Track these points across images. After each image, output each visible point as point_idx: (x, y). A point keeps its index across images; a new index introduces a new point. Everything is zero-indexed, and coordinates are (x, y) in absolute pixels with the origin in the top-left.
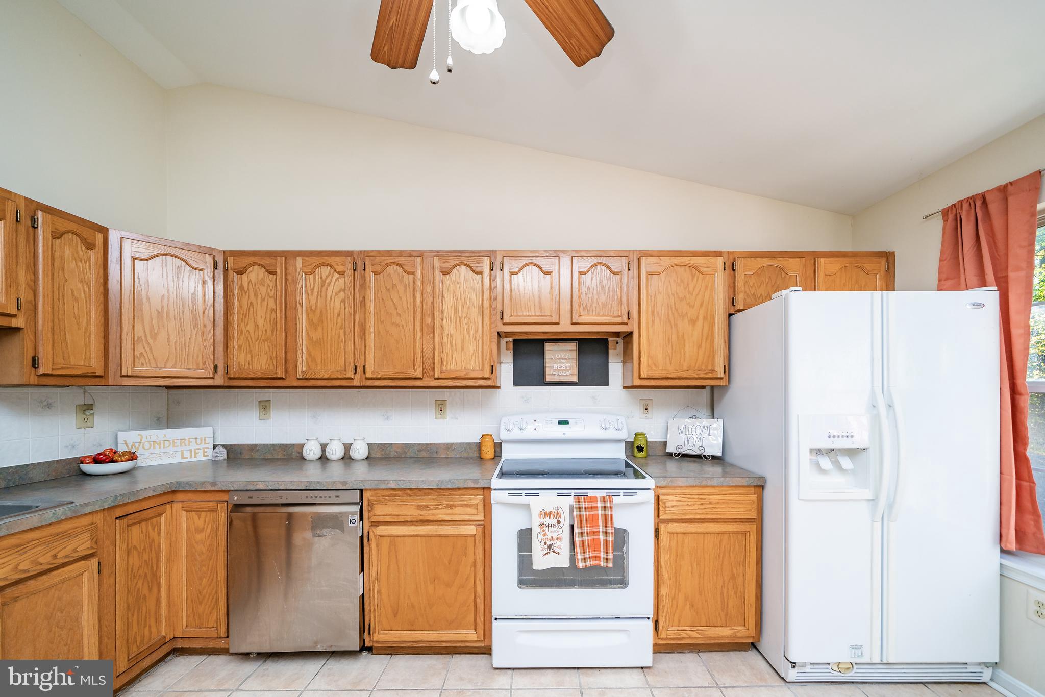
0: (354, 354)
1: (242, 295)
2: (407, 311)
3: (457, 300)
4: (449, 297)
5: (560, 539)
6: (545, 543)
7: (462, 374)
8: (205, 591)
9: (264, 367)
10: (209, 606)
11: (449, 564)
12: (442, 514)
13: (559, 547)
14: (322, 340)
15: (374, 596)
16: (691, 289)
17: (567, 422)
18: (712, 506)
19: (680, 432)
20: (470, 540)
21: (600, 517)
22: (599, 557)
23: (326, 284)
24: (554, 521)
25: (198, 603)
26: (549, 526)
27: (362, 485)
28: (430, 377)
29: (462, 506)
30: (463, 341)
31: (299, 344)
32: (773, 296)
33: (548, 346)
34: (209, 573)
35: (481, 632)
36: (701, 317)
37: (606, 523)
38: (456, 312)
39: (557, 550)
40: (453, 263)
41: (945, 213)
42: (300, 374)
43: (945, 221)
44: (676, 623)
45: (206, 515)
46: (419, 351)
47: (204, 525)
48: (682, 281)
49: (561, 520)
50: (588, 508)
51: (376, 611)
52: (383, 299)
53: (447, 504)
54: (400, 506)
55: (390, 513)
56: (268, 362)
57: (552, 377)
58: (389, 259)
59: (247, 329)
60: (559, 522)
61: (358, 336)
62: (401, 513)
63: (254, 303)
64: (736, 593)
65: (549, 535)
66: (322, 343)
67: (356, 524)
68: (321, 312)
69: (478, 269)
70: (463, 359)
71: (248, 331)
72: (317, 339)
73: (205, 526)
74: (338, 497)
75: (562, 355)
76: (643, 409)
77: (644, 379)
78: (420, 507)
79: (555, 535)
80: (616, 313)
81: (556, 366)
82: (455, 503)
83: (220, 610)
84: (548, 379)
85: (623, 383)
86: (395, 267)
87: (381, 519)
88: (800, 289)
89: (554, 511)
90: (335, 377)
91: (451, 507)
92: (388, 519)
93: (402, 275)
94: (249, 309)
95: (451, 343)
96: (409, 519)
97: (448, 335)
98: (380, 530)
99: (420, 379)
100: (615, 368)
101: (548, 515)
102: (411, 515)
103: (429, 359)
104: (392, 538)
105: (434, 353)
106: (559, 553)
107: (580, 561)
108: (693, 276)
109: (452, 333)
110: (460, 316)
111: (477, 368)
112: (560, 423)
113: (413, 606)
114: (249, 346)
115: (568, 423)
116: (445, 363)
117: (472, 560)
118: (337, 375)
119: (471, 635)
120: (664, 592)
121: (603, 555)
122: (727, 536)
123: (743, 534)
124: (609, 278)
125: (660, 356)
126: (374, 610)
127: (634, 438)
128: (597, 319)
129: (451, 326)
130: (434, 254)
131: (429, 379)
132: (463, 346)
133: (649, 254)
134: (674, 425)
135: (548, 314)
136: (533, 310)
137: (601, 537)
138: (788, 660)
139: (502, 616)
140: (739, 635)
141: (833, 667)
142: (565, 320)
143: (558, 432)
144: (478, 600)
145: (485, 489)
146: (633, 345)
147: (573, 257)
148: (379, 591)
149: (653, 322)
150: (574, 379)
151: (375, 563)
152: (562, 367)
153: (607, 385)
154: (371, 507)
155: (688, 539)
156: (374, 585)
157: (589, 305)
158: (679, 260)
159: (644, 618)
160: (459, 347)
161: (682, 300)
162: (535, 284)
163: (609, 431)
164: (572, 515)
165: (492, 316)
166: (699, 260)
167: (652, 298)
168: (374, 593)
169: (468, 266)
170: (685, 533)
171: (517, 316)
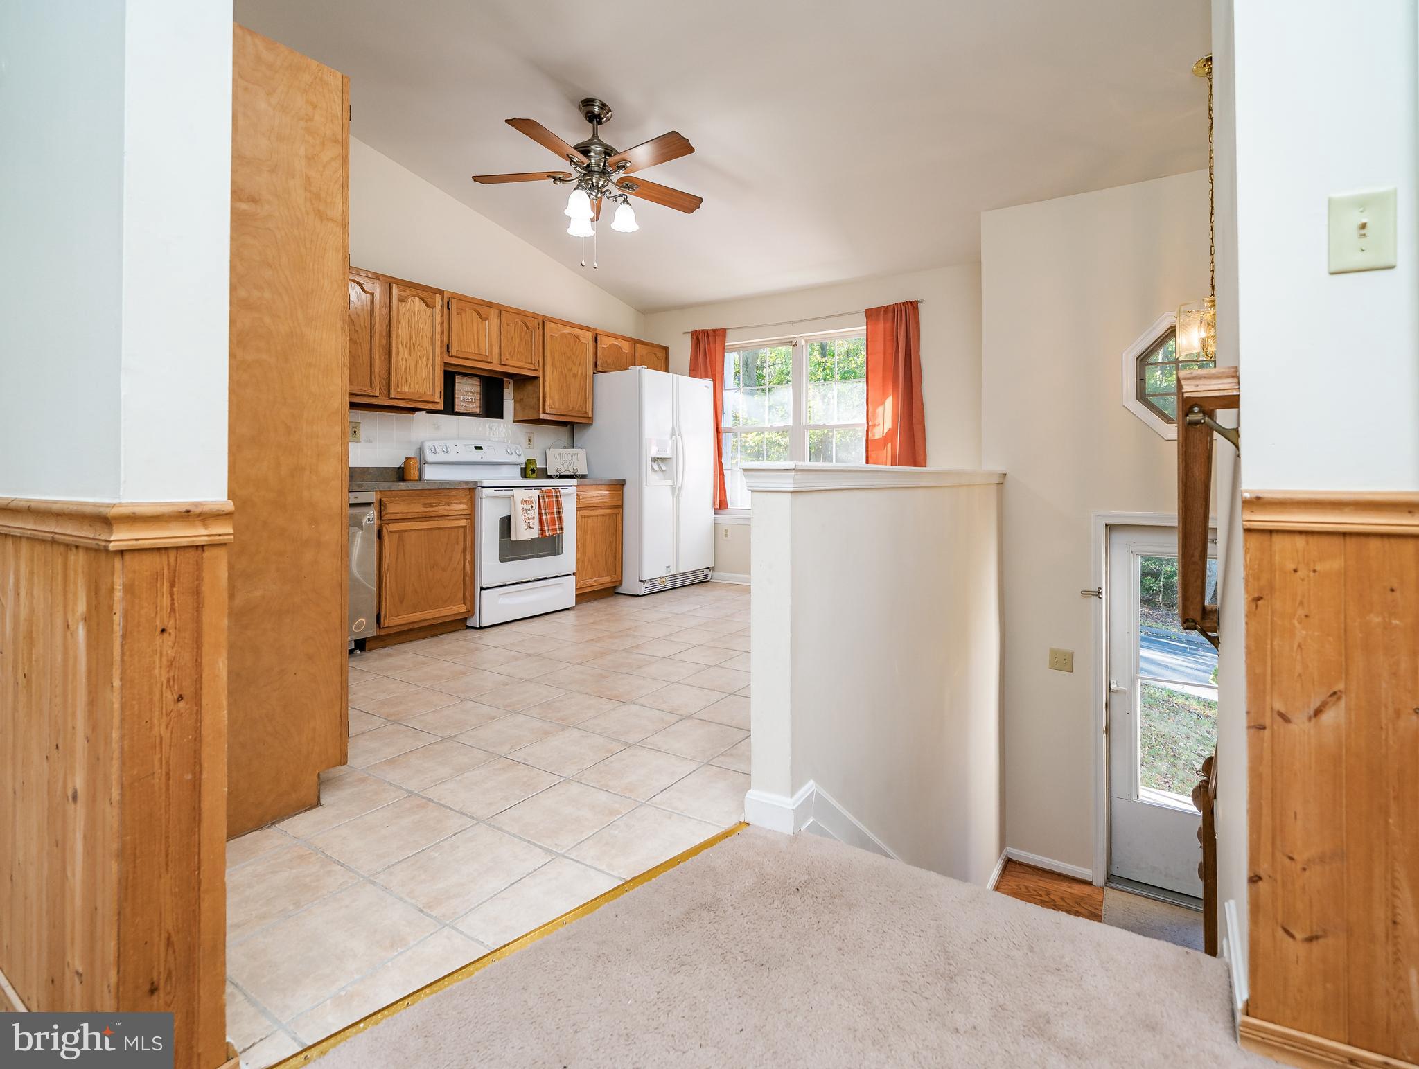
2: (364, 329)
3: (411, 327)
4: (404, 323)
5: (533, 518)
6: (526, 522)
7: (416, 397)
11: (445, 552)
12: (442, 510)
13: (533, 524)
15: (386, 587)
16: (574, 352)
17: (481, 448)
18: (600, 498)
19: (556, 459)
20: (463, 531)
21: (554, 502)
22: (555, 530)
24: (529, 506)
26: (527, 510)
27: (376, 488)
28: (386, 396)
29: (456, 503)
30: (416, 367)
32: (630, 368)
33: (459, 381)
35: (469, 603)
36: (580, 373)
37: (558, 506)
38: (410, 339)
39: (531, 526)
40: (410, 293)
41: (693, 334)
43: (692, 339)
44: (584, 579)
46: (377, 370)
48: (569, 344)
49: (534, 506)
50: (548, 496)
53: (445, 502)
54: (410, 505)
55: (401, 511)
57: (461, 408)
60: (532, 507)
62: (410, 511)
65: (527, 516)
67: (373, 522)
69: (431, 304)
70: (416, 383)
74: (356, 498)
75: (469, 388)
76: (527, 441)
77: (547, 414)
78: (425, 505)
79: (530, 517)
80: (530, 361)
81: (464, 398)
82: (452, 500)
84: (456, 409)
85: (514, 418)
87: (393, 517)
89: (529, 499)
91: (448, 504)
92: (399, 516)
93: (360, 292)
95: (406, 367)
96: (416, 515)
97: (403, 359)
98: (392, 527)
99: (377, 396)
100: (509, 405)
101: (525, 502)
102: (418, 513)
103: (384, 380)
104: (401, 534)
105: (389, 373)
106: (533, 528)
107: (547, 532)
108: (576, 342)
109: (406, 357)
110: (414, 343)
111: (428, 393)
112: (476, 448)
113: (416, 592)
116: (400, 385)
117: (463, 547)
119: (461, 608)
120: (579, 557)
121: (557, 527)
122: (608, 517)
123: (616, 515)
124: (526, 333)
125: (556, 398)
126: (386, 598)
127: (526, 463)
128: (517, 364)
129: (406, 352)
130: (389, 280)
131: (384, 398)
132: (416, 371)
133: (550, 320)
134: (551, 454)
135: (484, 354)
136: (473, 348)
137: (556, 516)
138: (641, 581)
139: (486, 586)
140: (614, 580)
141: (659, 581)
142: (495, 360)
143: (476, 456)
144: (467, 578)
145: (471, 489)
146: (538, 388)
147: (501, 310)
148: (390, 582)
149: (552, 372)
150: (478, 411)
151: (387, 557)
152: (468, 399)
153: (502, 418)
154: (384, 506)
155: (590, 520)
156: (386, 577)
157: (513, 352)
158: (567, 330)
159: (570, 575)
160: (413, 371)
161: (569, 358)
162: (475, 325)
163: (512, 456)
164: (539, 502)
165: (442, 347)
166: (579, 332)
167: (553, 353)
168: (386, 584)
169: (421, 298)
170: (588, 517)
171: (461, 351)
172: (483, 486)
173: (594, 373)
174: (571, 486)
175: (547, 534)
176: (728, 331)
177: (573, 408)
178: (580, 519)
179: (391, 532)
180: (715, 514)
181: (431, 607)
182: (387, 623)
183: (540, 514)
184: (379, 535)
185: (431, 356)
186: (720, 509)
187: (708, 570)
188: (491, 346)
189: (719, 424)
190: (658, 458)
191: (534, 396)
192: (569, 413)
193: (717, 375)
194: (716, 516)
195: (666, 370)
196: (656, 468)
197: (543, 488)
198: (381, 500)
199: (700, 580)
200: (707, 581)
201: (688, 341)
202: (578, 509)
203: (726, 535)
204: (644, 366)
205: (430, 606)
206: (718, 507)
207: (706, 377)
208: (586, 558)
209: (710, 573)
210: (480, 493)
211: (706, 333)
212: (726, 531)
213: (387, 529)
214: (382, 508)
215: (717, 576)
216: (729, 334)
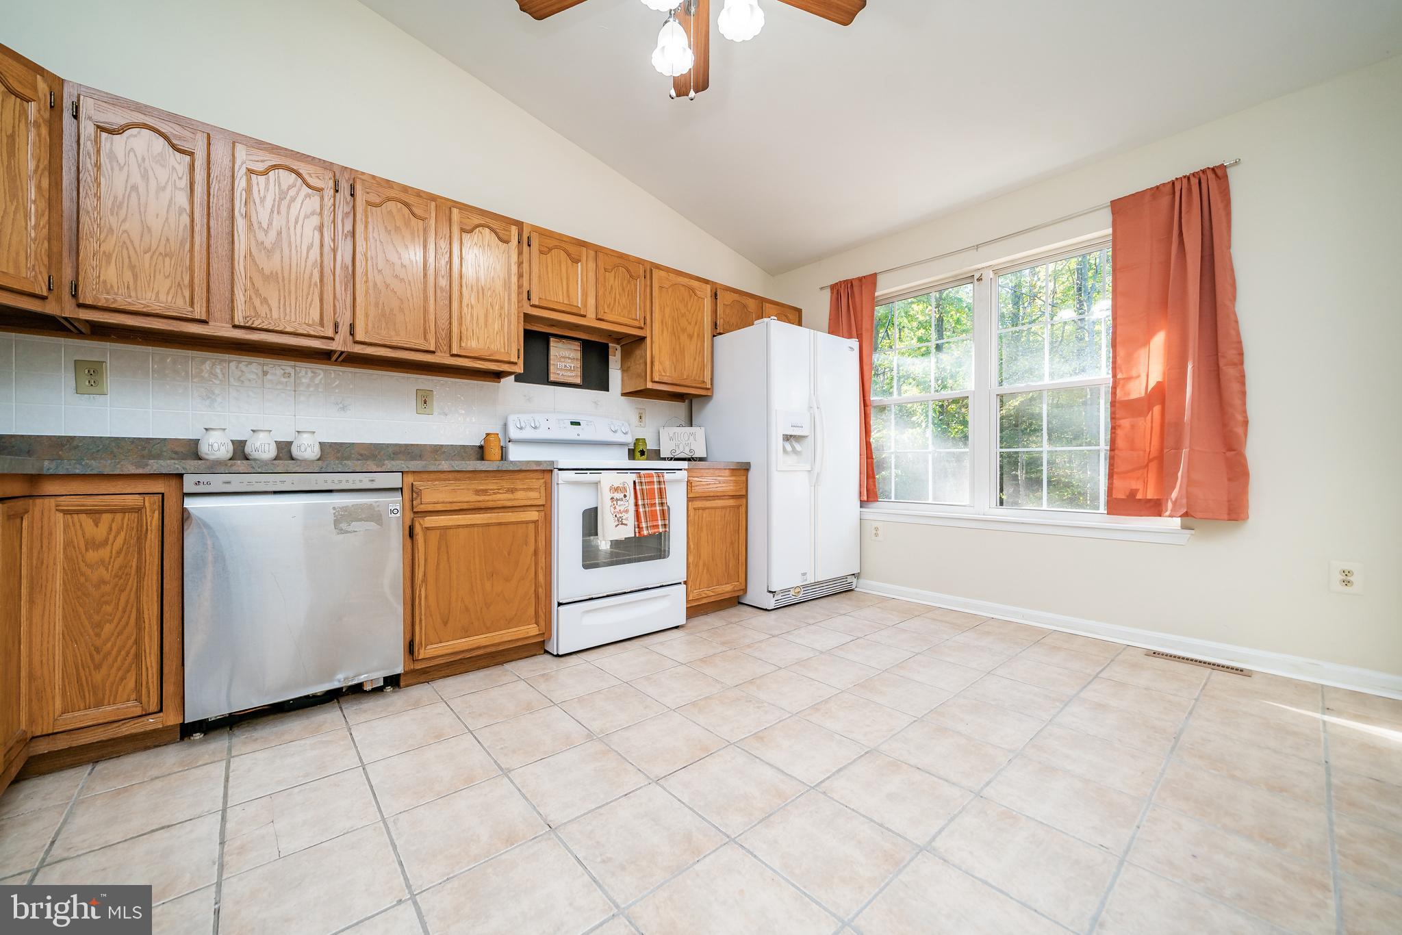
0: (334, 306)
1: (112, 169)
2: (415, 264)
3: (479, 266)
4: (469, 259)
5: (627, 511)
6: (616, 516)
7: (485, 354)
8: (109, 645)
9: (162, 297)
10: (119, 669)
11: (509, 555)
12: (503, 498)
13: (627, 519)
14: (280, 275)
15: (420, 604)
16: (689, 307)
17: (578, 424)
18: (720, 485)
19: (671, 439)
20: (532, 526)
21: (656, 490)
22: (657, 526)
23: (288, 198)
24: (621, 496)
25: (92, 667)
26: (617, 500)
27: (405, 467)
28: (445, 352)
29: (524, 489)
30: (486, 316)
31: (238, 273)
32: (756, 322)
33: (553, 343)
34: (119, 614)
35: (542, 623)
36: (696, 334)
37: (661, 495)
38: (478, 280)
39: (624, 522)
40: (477, 222)
41: (833, 287)
42: (241, 319)
43: (832, 293)
44: (697, 588)
45: (113, 520)
46: (432, 317)
47: (109, 534)
48: (683, 299)
49: (627, 494)
50: (648, 482)
51: (423, 622)
52: (380, 241)
53: (508, 488)
54: (456, 492)
55: (441, 499)
56: (173, 291)
57: (557, 376)
58: (392, 193)
59: (123, 228)
60: (625, 496)
61: (341, 283)
62: (455, 500)
63: (142, 189)
64: (734, 556)
65: (618, 508)
66: (280, 281)
67: (398, 515)
68: (279, 233)
69: (505, 238)
70: (486, 337)
71: (125, 231)
72: (272, 273)
73: (111, 537)
74: (373, 481)
75: (567, 353)
76: (638, 417)
77: (657, 382)
78: (478, 492)
79: (622, 508)
80: (634, 317)
81: (561, 365)
82: (517, 487)
83: (147, 668)
84: (552, 378)
85: (622, 390)
86: (399, 205)
87: (430, 508)
88: (776, 318)
89: (621, 486)
90: (305, 332)
91: (512, 491)
92: (439, 507)
93: (409, 217)
94: (129, 196)
95: (472, 315)
96: (465, 506)
97: (468, 305)
98: (430, 521)
99: (433, 352)
100: (615, 376)
101: (616, 489)
102: (467, 502)
103: (443, 330)
104: (442, 531)
105: (450, 323)
106: (626, 525)
107: (644, 529)
108: (691, 296)
109: (472, 303)
110: (483, 285)
111: (503, 350)
112: (572, 423)
113: (467, 610)
114: (129, 257)
115: (580, 425)
116: (464, 338)
117: (532, 548)
118: (307, 330)
119: (531, 630)
120: (691, 560)
121: (660, 523)
122: (728, 510)
123: (738, 507)
124: (629, 282)
125: (667, 363)
126: (421, 620)
127: (635, 444)
128: (619, 318)
129: (473, 296)
130: (450, 204)
131: (443, 354)
132: (486, 321)
133: (658, 267)
134: (666, 434)
135: (576, 305)
136: (561, 297)
137: (658, 508)
138: (770, 592)
139: (564, 602)
140: (736, 589)
141: (792, 592)
142: (591, 314)
143: (572, 433)
144: (540, 590)
145: (546, 472)
146: (646, 351)
147: (598, 250)
148: (426, 597)
149: (662, 331)
150: (578, 381)
151: (422, 562)
152: (565, 366)
153: (608, 391)
154: (417, 493)
155: (706, 514)
156: (420, 590)
157: (612, 304)
158: (681, 280)
159: (680, 583)
160: (482, 321)
161: (683, 315)
162: (564, 270)
163: (617, 434)
164: (635, 489)
165: (519, 294)
166: (695, 284)
167: (662, 309)
168: (420, 600)
169: (492, 230)
170: (704, 509)
171: (546, 300)
172: (559, 467)
173: (714, 336)
174: (681, 470)
175: (645, 533)
176: (879, 277)
177: (688, 376)
178: (692, 512)
179: (427, 529)
180: (861, 507)
181: (488, 630)
182: (422, 653)
183: (636, 505)
184: (411, 533)
185: (506, 304)
186: (867, 501)
187: (853, 576)
188: (585, 295)
189: (867, 395)
190: (791, 436)
191: (641, 361)
192: (682, 383)
193: (864, 334)
194: (862, 510)
195: (800, 324)
196: (789, 448)
197: (642, 472)
198: (412, 484)
199: (842, 590)
200: (852, 590)
201: (826, 298)
202: (689, 500)
203: (876, 535)
204: (772, 317)
205: (487, 628)
206: (865, 498)
207: (850, 337)
208: (701, 563)
209: (855, 580)
210: (556, 477)
211: (849, 284)
212: (877, 529)
213: (420, 524)
214: (415, 495)
215: (863, 585)
216: (881, 280)
